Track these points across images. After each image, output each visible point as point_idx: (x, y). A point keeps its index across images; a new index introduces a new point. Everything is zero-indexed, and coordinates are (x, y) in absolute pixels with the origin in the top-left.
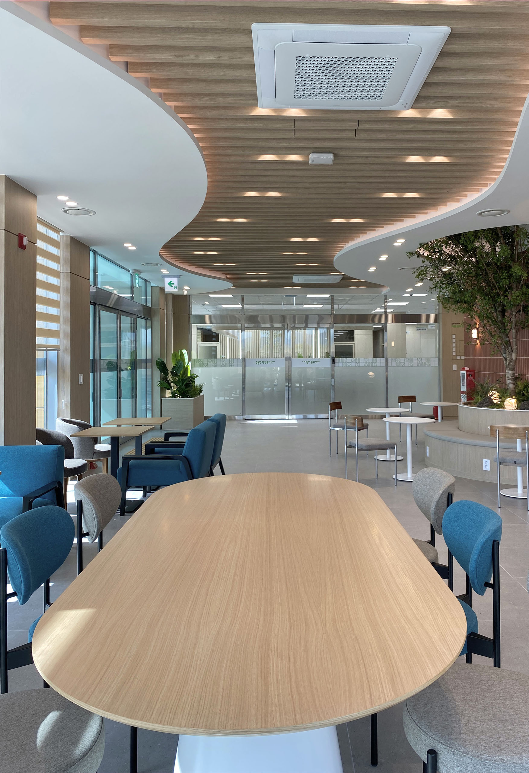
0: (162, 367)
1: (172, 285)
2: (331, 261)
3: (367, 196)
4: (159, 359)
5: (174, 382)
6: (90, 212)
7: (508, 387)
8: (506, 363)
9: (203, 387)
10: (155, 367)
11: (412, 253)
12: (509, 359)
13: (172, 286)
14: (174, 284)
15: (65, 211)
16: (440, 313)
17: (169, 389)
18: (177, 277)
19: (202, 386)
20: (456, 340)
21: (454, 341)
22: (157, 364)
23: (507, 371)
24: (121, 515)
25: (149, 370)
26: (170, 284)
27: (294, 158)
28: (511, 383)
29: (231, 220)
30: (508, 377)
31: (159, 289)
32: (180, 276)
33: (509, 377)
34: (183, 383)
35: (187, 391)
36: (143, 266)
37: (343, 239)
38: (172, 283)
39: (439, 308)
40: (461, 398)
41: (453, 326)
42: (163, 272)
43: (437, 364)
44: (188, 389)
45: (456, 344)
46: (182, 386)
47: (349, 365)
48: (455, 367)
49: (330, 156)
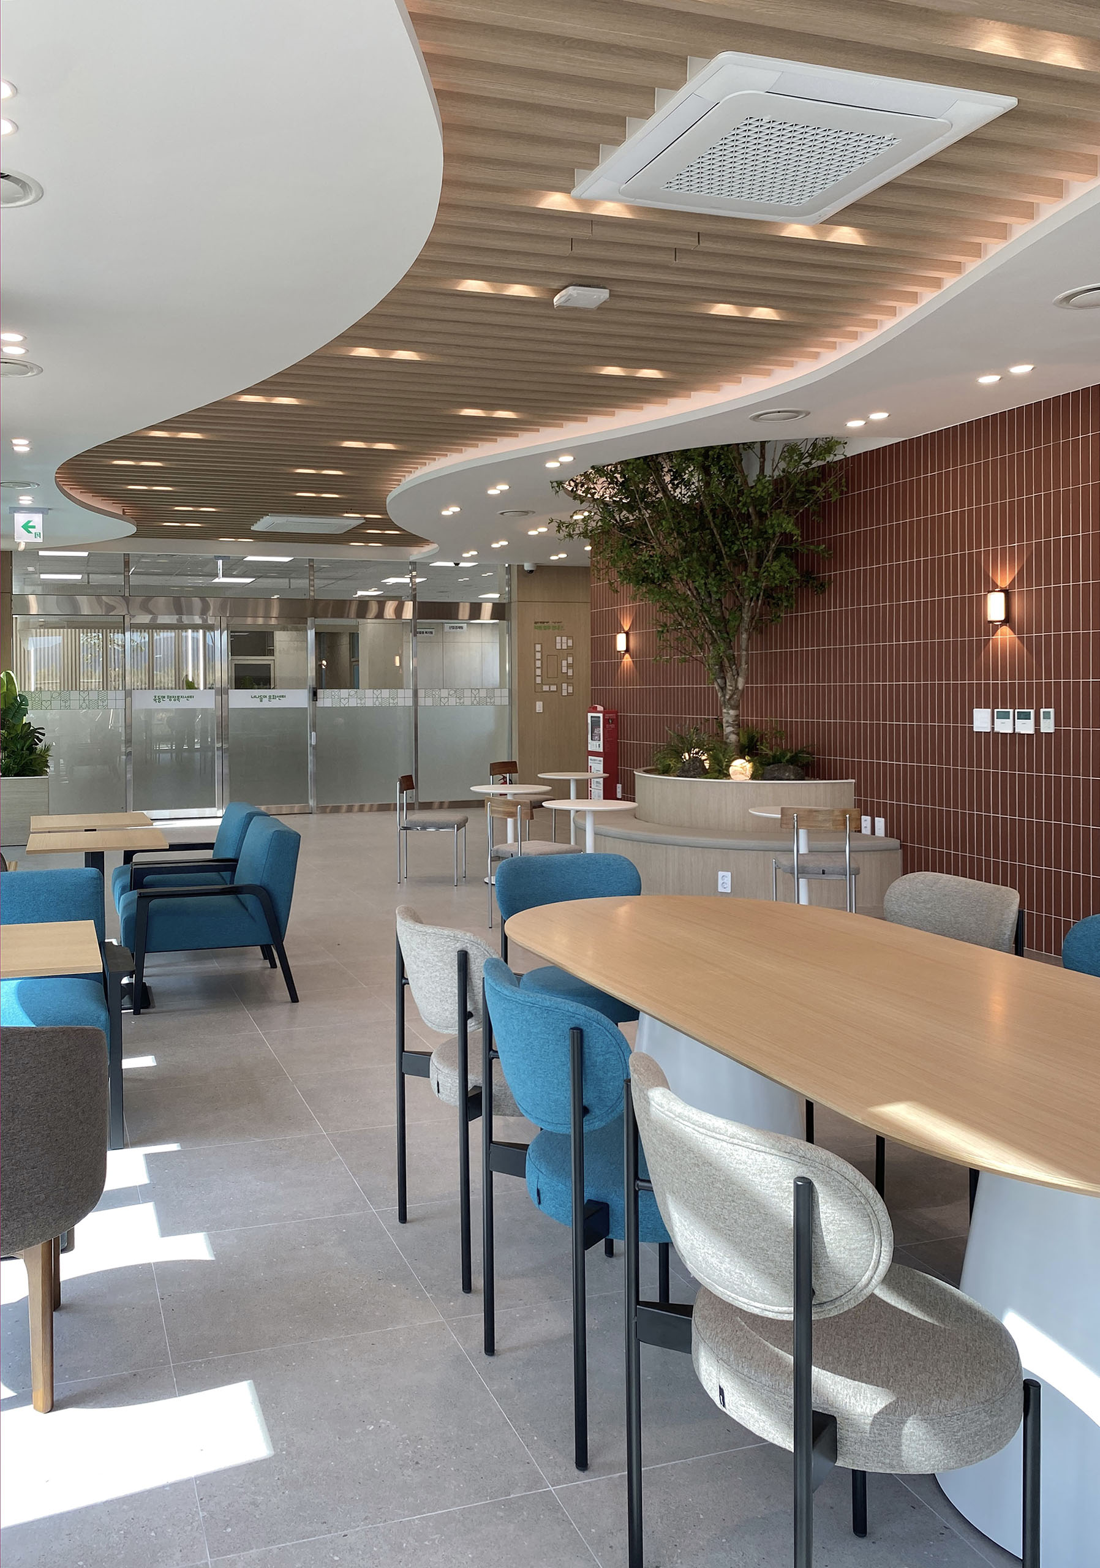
3: (573, 370)
6: (31, 369)
7: (728, 741)
8: (724, 696)
12: (731, 688)
16: (513, 600)
20: (541, 655)
21: (538, 656)
23: (724, 711)
26: (27, 527)
27: (518, 290)
28: (733, 732)
29: (266, 399)
30: (727, 722)
32: (49, 509)
33: (730, 721)
34: (25, 743)
35: (32, 760)
39: (510, 592)
40: (590, 765)
41: (535, 628)
42: (21, 502)
43: (506, 701)
44: (31, 757)
45: (542, 662)
46: (22, 750)
47: (344, 703)
48: (539, 706)
49: (603, 294)
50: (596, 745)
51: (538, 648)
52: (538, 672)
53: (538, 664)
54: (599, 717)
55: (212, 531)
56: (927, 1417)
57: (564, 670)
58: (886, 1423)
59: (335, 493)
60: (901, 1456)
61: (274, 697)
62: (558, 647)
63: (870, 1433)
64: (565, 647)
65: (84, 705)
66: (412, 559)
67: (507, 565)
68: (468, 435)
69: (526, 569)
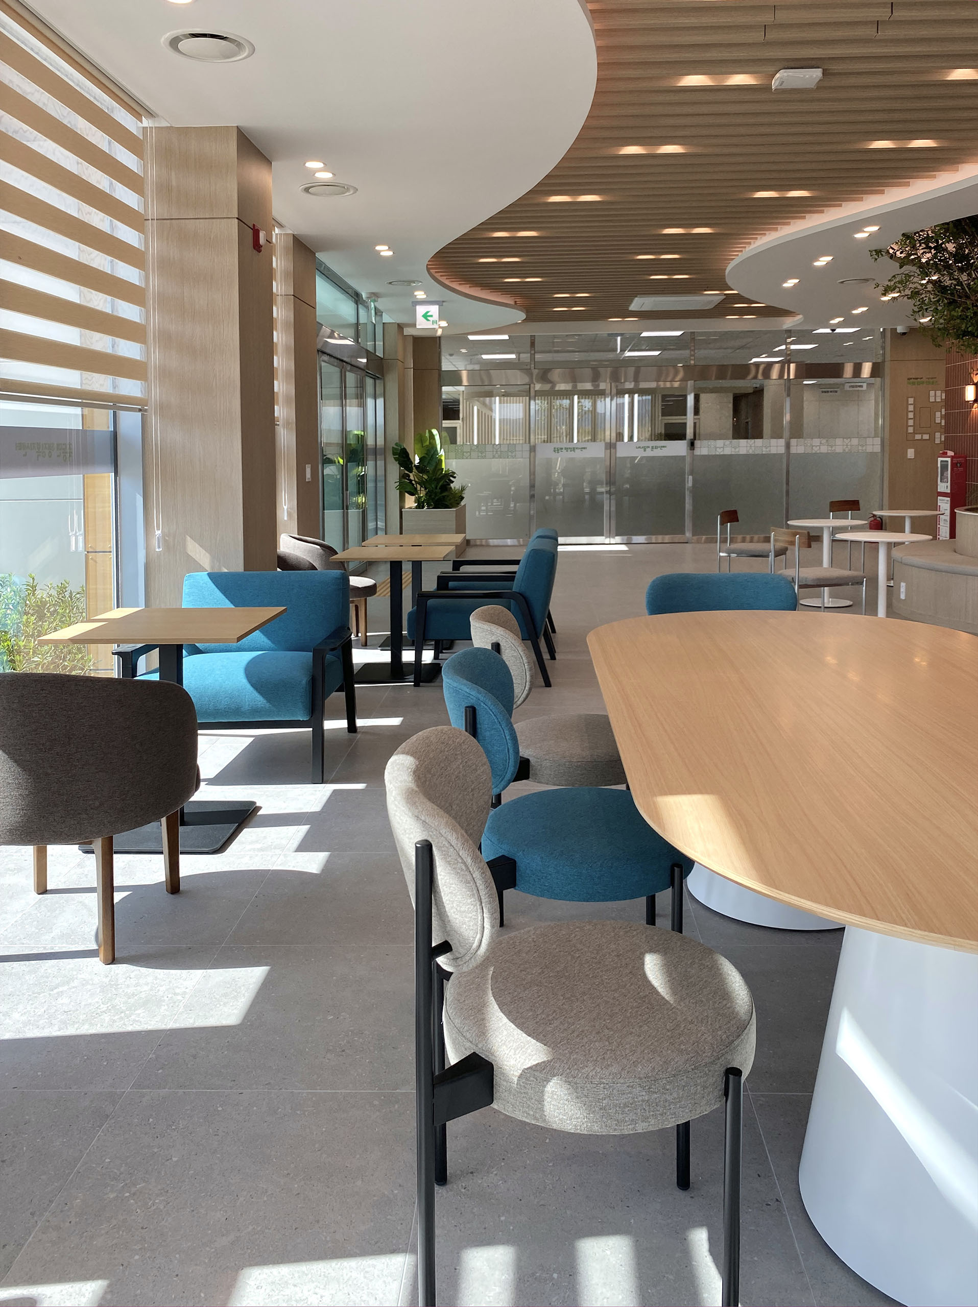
0: (403, 458)
1: (429, 318)
2: (722, 269)
3: (840, 147)
4: (396, 444)
5: (422, 483)
6: (348, 190)
9: (465, 492)
10: (391, 459)
11: (880, 251)
13: (428, 320)
14: (431, 316)
15: (307, 190)
16: (886, 360)
17: (412, 494)
18: (438, 304)
19: (463, 489)
20: (914, 407)
21: (911, 408)
22: (394, 454)
24: (414, 685)
25: (380, 463)
26: (426, 316)
31: (397, 326)
32: (443, 302)
34: (438, 483)
35: (444, 497)
36: (390, 285)
37: (756, 229)
38: (429, 314)
39: (884, 354)
40: (939, 504)
41: (909, 383)
42: (417, 297)
43: (877, 449)
44: (444, 494)
45: (914, 414)
46: (436, 488)
47: (719, 452)
48: (911, 453)
49: (817, 73)
50: (944, 487)
51: (911, 401)
52: (911, 422)
53: (911, 415)
54: (947, 461)
55: (598, 313)
56: (571, 1081)
57: (938, 421)
58: (532, 1079)
59: (686, 274)
60: (544, 1111)
61: (656, 447)
62: (932, 399)
63: (517, 1085)
64: (938, 400)
65: (497, 456)
66: (785, 327)
67: (881, 330)
68: (774, 215)
69: (899, 331)
